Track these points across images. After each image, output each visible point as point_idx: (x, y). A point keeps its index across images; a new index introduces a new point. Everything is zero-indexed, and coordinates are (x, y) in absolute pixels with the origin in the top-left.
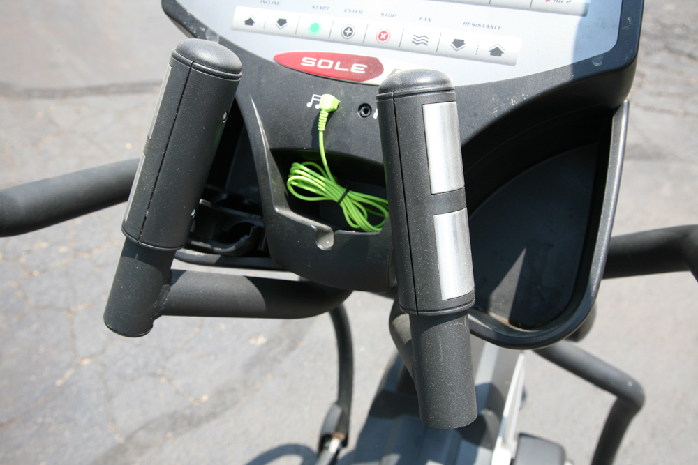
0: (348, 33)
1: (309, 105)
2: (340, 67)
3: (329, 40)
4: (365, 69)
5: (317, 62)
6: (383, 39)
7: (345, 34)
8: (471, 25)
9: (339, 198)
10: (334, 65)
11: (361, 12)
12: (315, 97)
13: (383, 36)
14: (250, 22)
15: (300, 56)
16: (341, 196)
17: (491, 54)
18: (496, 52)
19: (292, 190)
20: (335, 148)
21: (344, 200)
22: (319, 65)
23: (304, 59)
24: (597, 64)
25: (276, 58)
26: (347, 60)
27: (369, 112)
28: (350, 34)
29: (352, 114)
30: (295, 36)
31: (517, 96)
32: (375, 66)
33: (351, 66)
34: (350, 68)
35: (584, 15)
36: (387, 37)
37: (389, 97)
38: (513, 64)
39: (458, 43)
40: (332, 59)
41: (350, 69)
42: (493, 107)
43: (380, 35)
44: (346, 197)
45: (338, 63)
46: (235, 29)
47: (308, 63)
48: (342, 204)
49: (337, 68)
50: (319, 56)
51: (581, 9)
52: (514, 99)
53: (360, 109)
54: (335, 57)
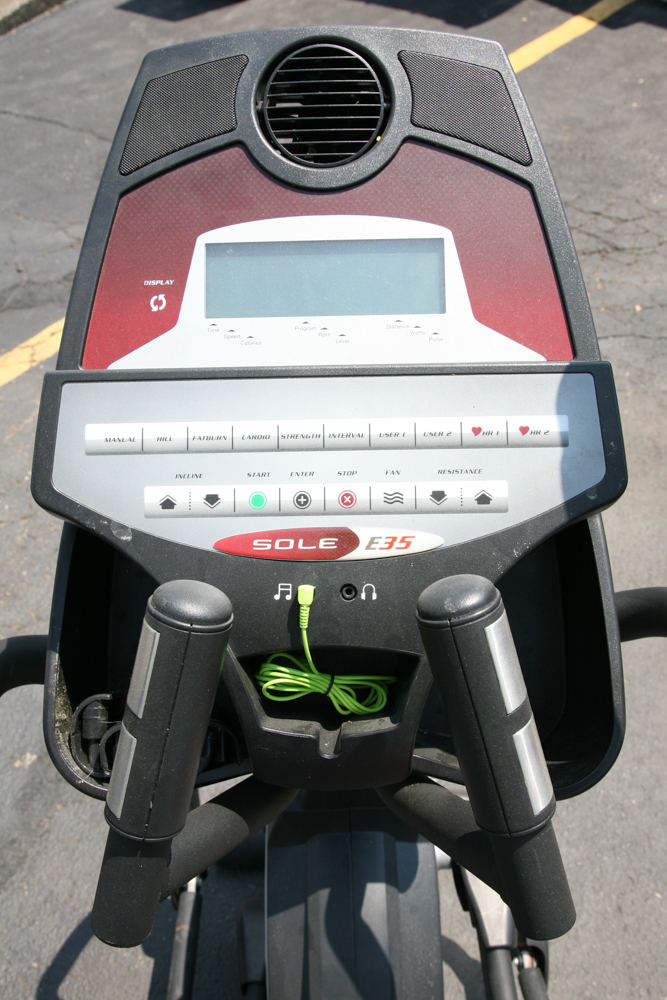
0: (302, 501)
1: (277, 597)
2: (304, 545)
3: (280, 513)
4: (336, 543)
5: (273, 544)
6: (348, 504)
7: (299, 503)
8: (447, 472)
9: (326, 690)
10: (296, 544)
11: (312, 474)
12: (282, 587)
13: (347, 500)
14: (168, 504)
15: (248, 539)
16: (327, 686)
17: (479, 503)
18: (484, 499)
19: (268, 695)
20: (322, 642)
21: (332, 690)
22: (277, 547)
23: (255, 543)
24: (592, 498)
25: (217, 545)
26: (312, 536)
27: (354, 593)
28: (305, 503)
29: (335, 599)
30: (235, 513)
31: (519, 546)
32: (348, 540)
33: (318, 542)
34: (317, 544)
35: (565, 444)
36: (352, 499)
37: (446, 626)
38: (505, 511)
39: (438, 496)
40: (291, 537)
41: (318, 546)
42: (496, 564)
43: (343, 500)
44: (334, 686)
45: (301, 541)
46: (148, 516)
47: (261, 546)
48: (330, 695)
49: (300, 546)
50: (273, 536)
51: (557, 439)
52: (517, 550)
53: (341, 590)
54: (295, 534)
